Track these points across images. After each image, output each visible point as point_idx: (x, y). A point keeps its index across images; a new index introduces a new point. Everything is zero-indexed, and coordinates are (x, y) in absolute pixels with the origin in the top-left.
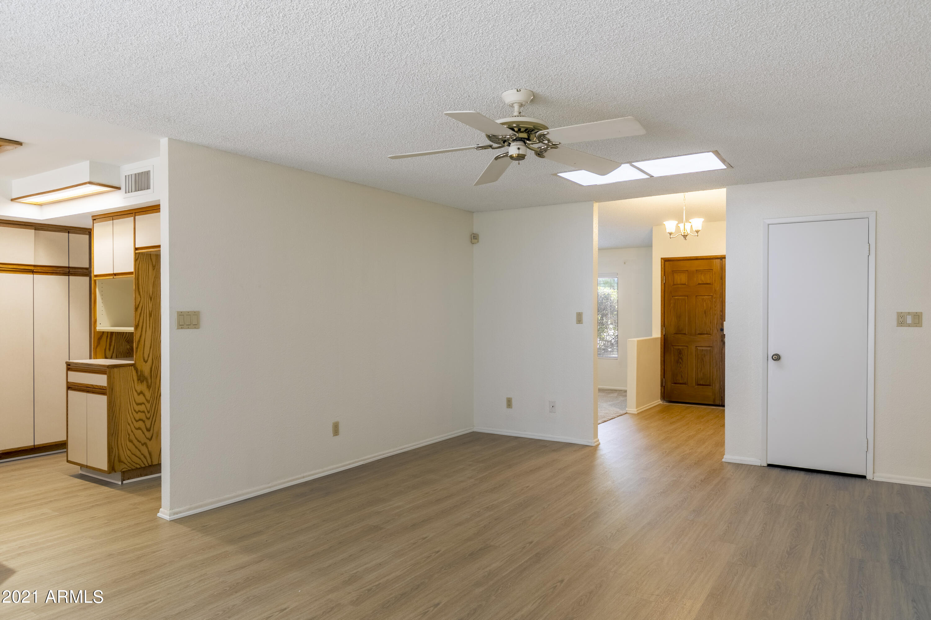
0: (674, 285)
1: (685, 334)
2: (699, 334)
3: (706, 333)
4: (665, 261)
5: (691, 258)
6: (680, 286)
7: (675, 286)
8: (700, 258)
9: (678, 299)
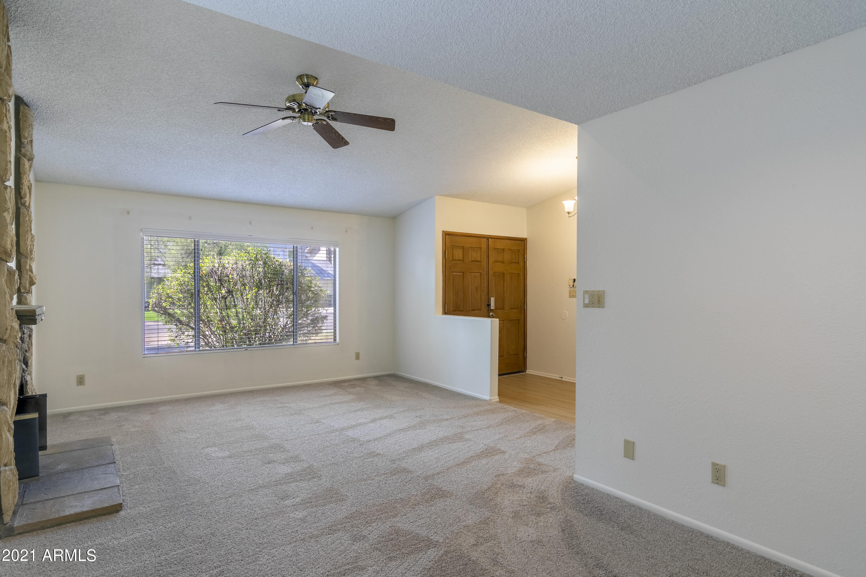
0: (453, 260)
1: (461, 311)
2: (472, 310)
3: (477, 309)
4: (447, 235)
5: (467, 235)
6: (457, 262)
7: (454, 262)
8: (473, 235)
9: (456, 275)
